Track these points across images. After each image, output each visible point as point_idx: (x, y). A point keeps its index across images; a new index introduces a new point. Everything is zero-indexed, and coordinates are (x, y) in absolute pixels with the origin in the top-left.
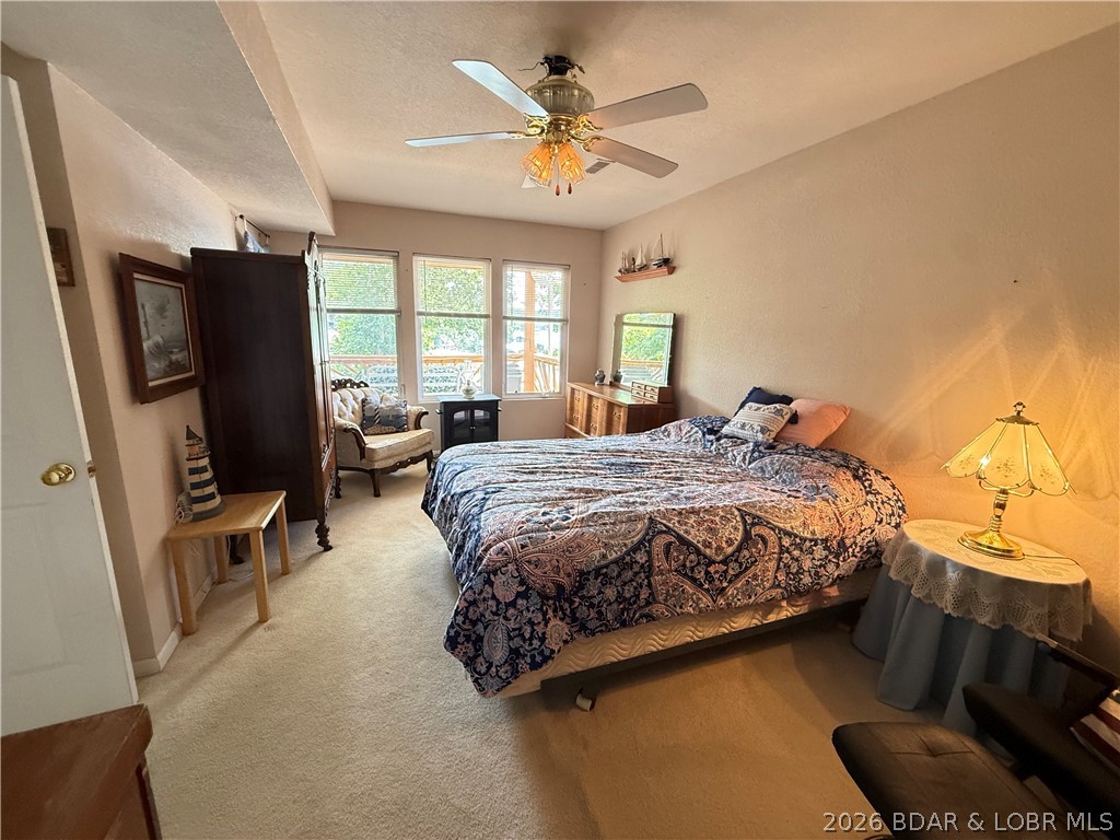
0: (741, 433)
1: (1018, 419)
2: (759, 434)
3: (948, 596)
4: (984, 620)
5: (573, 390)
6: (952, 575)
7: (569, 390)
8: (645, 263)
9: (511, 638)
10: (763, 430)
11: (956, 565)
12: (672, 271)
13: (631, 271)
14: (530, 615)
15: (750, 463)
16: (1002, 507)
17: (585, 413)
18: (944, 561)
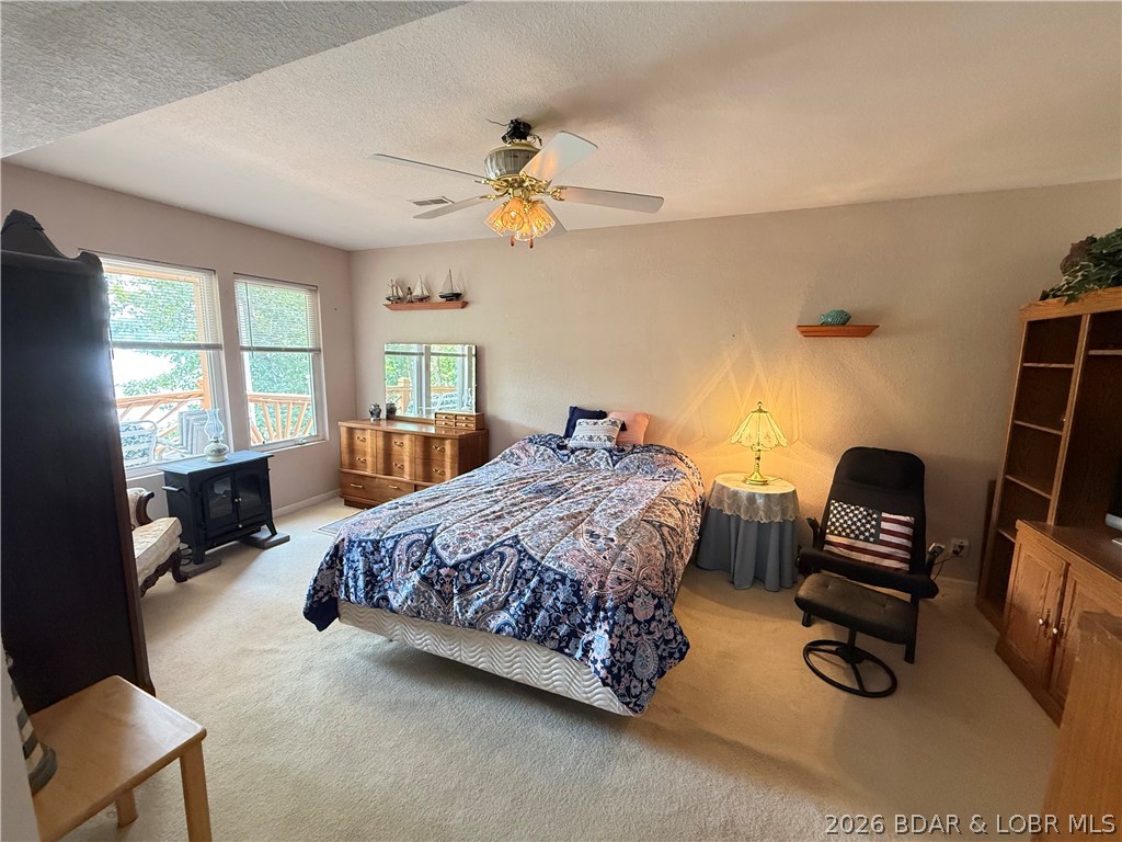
0: (589, 444)
1: (760, 411)
2: (607, 442)
3: (761, 513)
4: (778, 520)
5: (351, 431)
6: (760, 501)
7: (344, 432)
8: (426, 293)
9: (657, 647)
10: (610, 439)
11: (760, 494)
12: (465, 305)
13: (404, 300)
14: (668, 619)
15: (614, 465)
16: (759, 459)
17: (381, 452)
18: (754, 494)
